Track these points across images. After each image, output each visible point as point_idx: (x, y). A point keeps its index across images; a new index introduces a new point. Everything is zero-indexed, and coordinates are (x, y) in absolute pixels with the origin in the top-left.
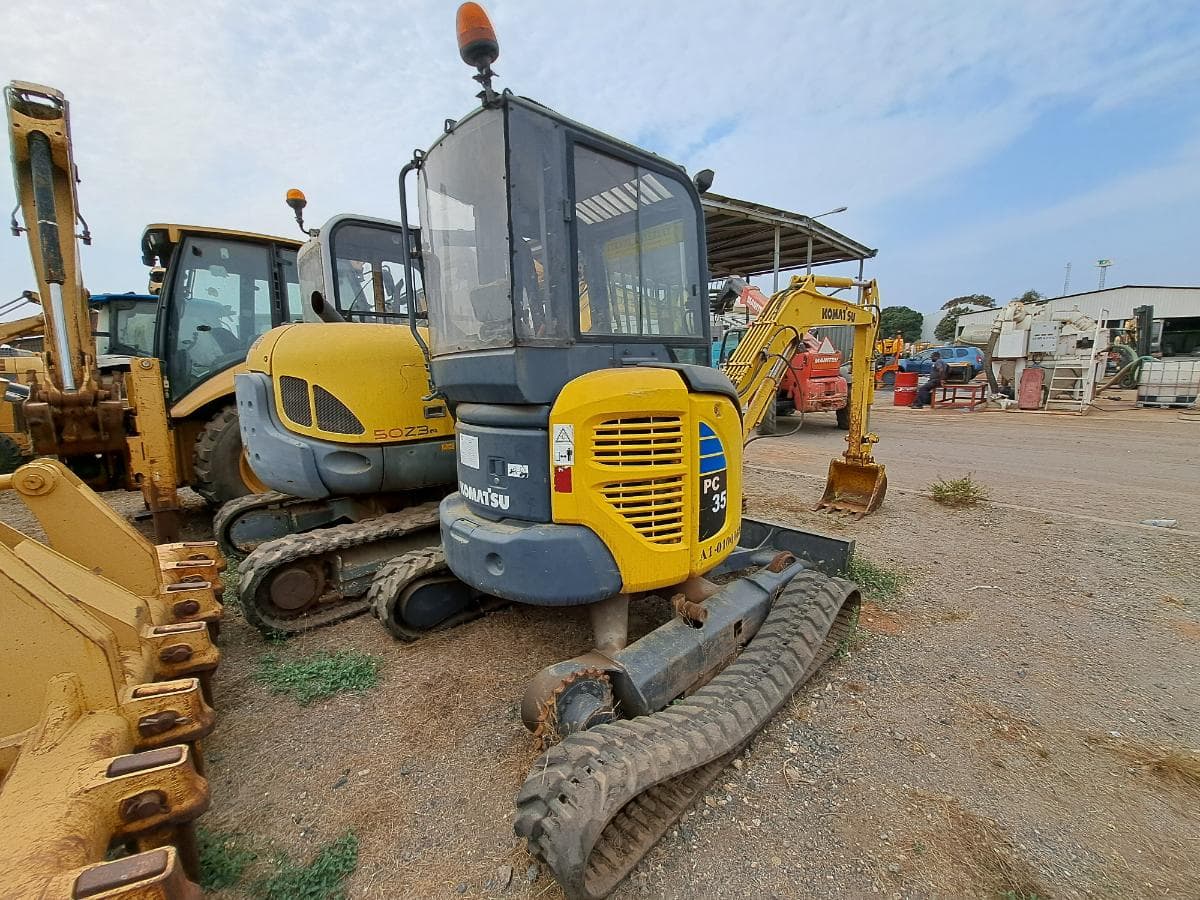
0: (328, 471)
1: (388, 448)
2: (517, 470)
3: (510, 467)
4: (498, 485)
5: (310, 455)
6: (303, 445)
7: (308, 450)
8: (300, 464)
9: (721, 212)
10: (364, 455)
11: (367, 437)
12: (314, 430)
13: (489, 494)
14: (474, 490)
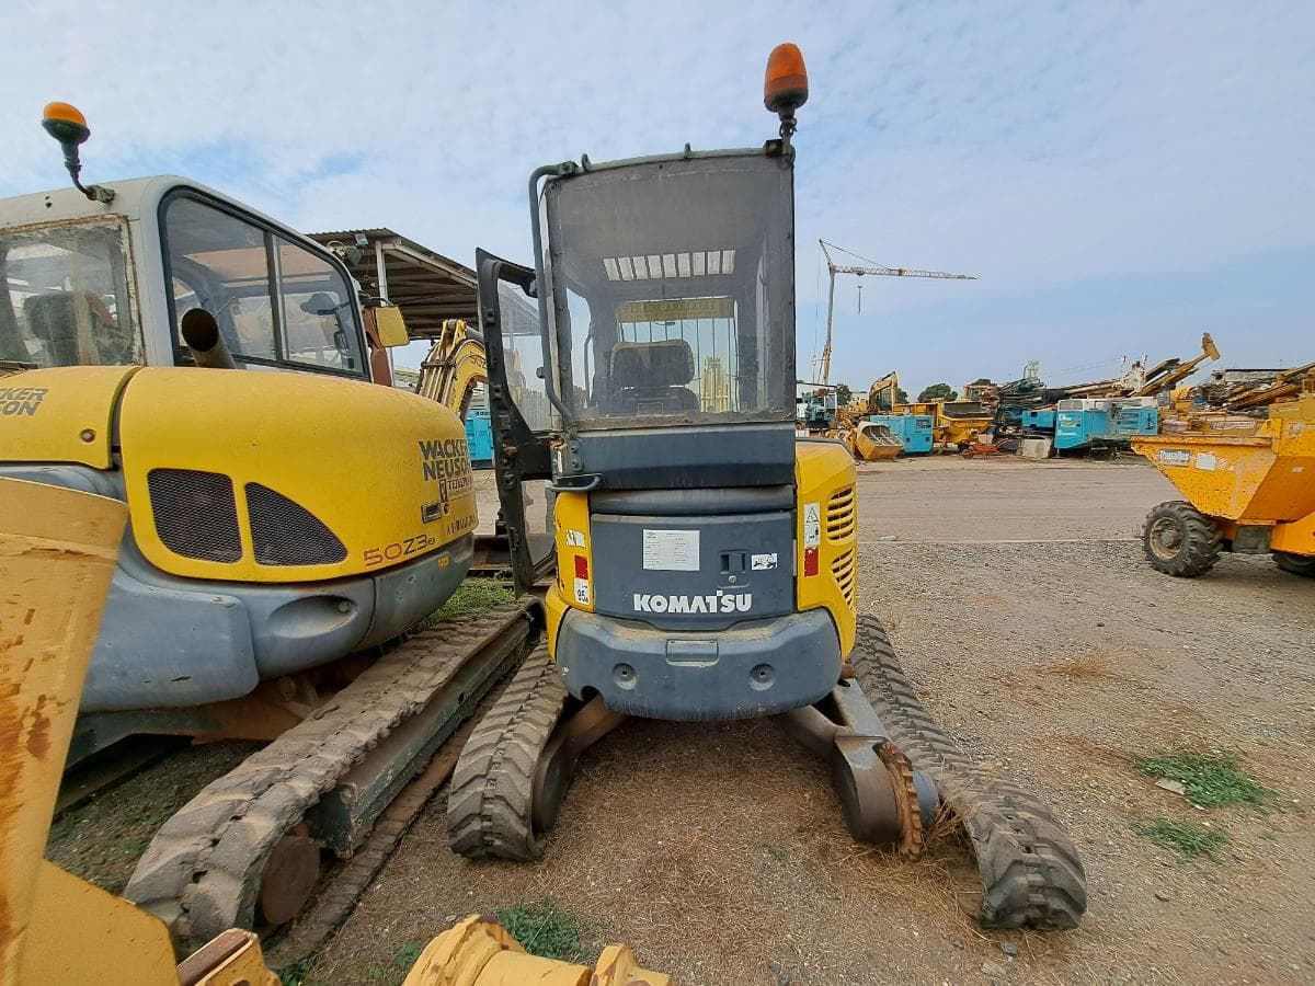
0: (274, 639)
1: (384, 577)
2: (762, 561)
3: (755, 558)
4: (734, 584)
5: (245, 617)
6: (227, 600)
7: (239, 607)
8: (225, 637)
9: (423, 265)
10: (347, 595)
11: (353, 564)
12: (247, 566)
13: (719, 598)
14: (684, 599)
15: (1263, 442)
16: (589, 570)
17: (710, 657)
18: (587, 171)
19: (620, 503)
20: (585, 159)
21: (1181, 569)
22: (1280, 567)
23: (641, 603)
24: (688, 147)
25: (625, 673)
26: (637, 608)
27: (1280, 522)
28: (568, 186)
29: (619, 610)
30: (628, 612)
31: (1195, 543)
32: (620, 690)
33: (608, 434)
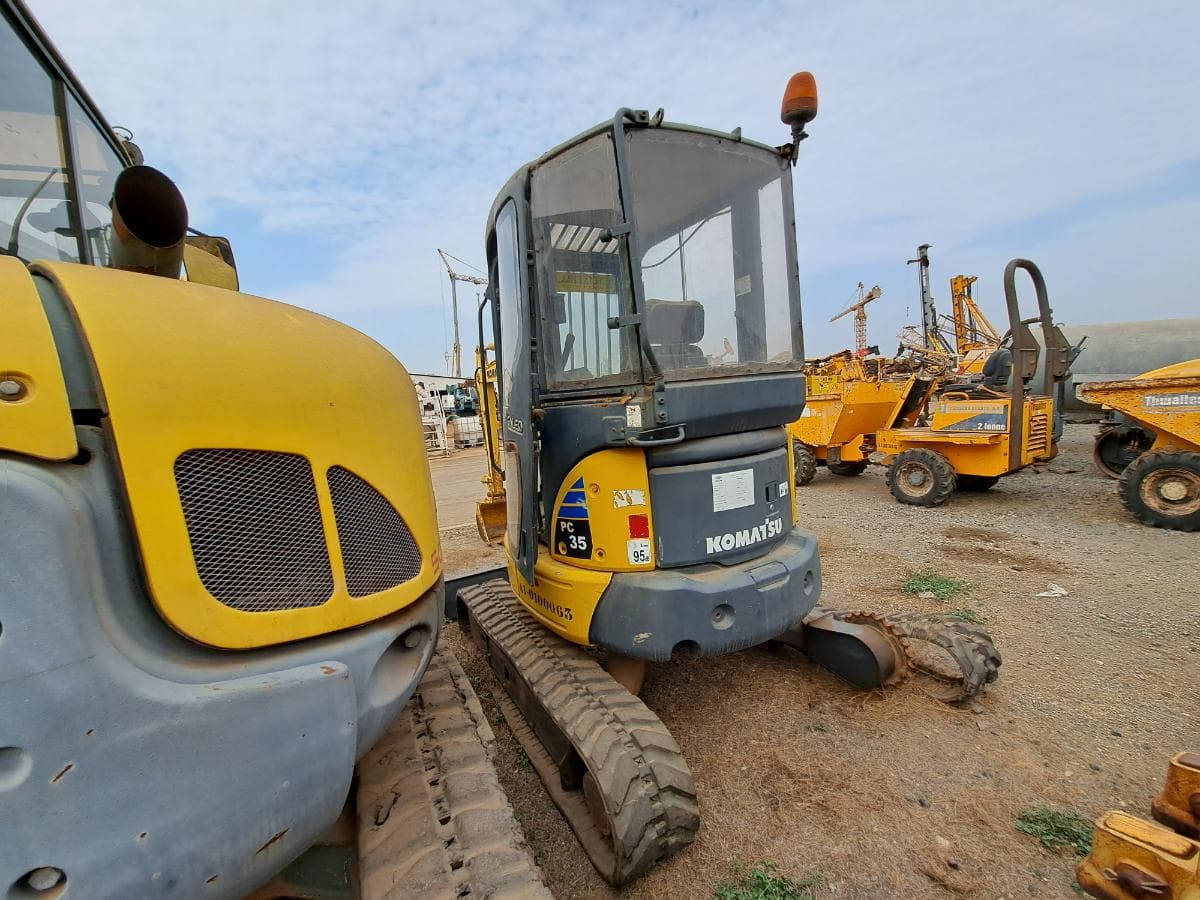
2: (783, 489)
3: (780, 488)
4: (773, 511)
10: (428, 619)
11: (428, 574)
12: (340, 603)
13: (767, 526)
14: (746, 532)
15: (836, 397)
16: (650, 527)
17: (782, 576)
18: (658, 126)
19: (687, 453)
20: (660, 113)
21: (800, 481)
22: (834, 473)
23: (713, 545)
24: (739, 130)
25: (718, 614)
26: (710, 551)
27: (844, 444)
28: (637, 135)
29: (692, 558)
30: (701, 557)
31: (805, 463)
32: (717, 632)
33: (690, 384)
